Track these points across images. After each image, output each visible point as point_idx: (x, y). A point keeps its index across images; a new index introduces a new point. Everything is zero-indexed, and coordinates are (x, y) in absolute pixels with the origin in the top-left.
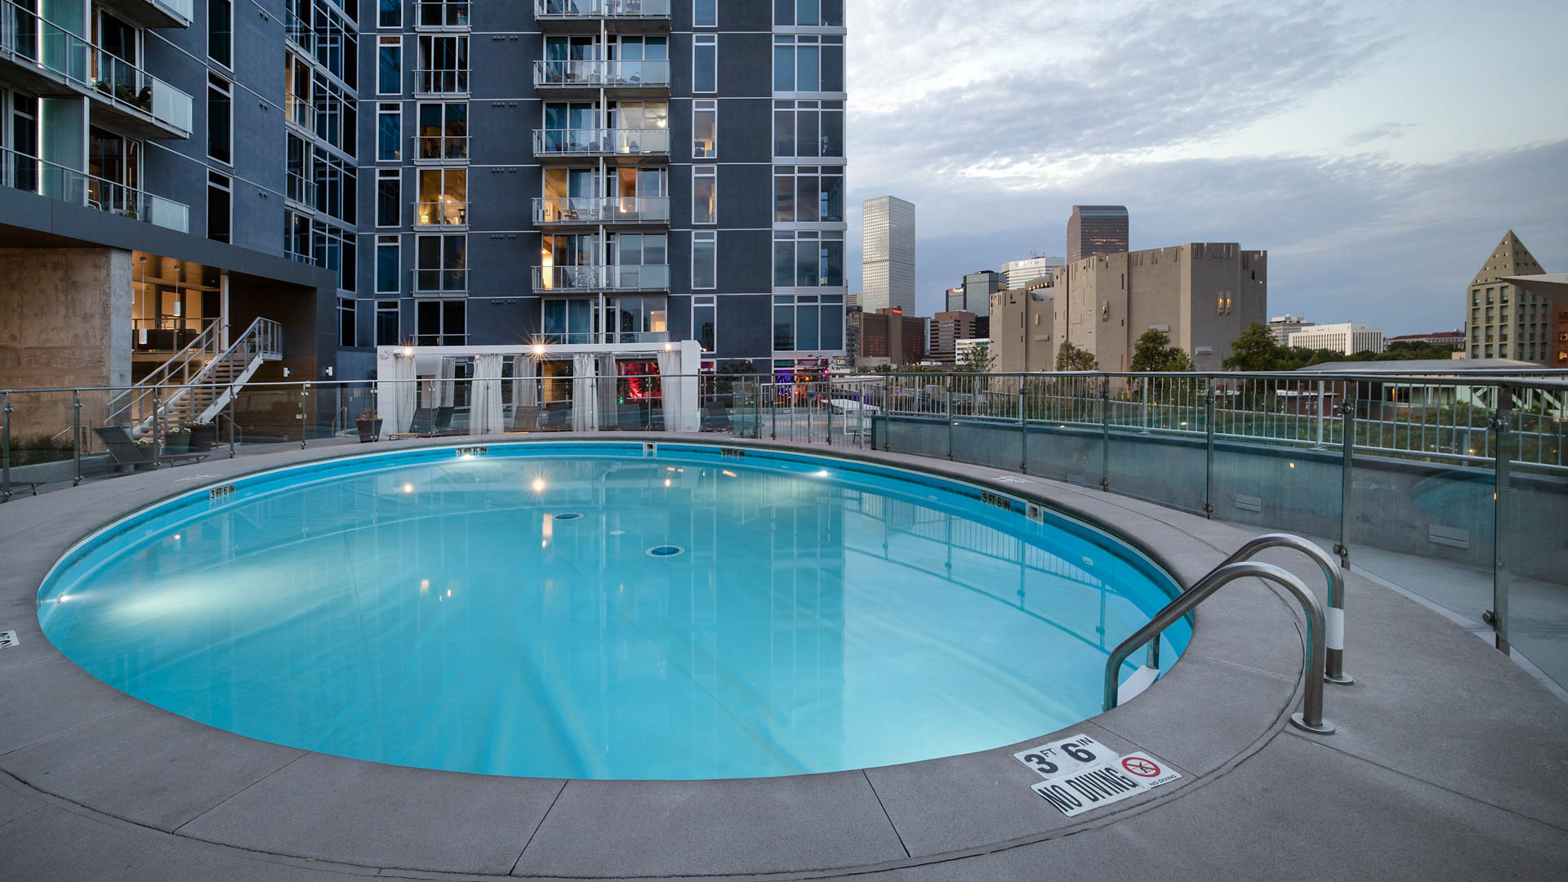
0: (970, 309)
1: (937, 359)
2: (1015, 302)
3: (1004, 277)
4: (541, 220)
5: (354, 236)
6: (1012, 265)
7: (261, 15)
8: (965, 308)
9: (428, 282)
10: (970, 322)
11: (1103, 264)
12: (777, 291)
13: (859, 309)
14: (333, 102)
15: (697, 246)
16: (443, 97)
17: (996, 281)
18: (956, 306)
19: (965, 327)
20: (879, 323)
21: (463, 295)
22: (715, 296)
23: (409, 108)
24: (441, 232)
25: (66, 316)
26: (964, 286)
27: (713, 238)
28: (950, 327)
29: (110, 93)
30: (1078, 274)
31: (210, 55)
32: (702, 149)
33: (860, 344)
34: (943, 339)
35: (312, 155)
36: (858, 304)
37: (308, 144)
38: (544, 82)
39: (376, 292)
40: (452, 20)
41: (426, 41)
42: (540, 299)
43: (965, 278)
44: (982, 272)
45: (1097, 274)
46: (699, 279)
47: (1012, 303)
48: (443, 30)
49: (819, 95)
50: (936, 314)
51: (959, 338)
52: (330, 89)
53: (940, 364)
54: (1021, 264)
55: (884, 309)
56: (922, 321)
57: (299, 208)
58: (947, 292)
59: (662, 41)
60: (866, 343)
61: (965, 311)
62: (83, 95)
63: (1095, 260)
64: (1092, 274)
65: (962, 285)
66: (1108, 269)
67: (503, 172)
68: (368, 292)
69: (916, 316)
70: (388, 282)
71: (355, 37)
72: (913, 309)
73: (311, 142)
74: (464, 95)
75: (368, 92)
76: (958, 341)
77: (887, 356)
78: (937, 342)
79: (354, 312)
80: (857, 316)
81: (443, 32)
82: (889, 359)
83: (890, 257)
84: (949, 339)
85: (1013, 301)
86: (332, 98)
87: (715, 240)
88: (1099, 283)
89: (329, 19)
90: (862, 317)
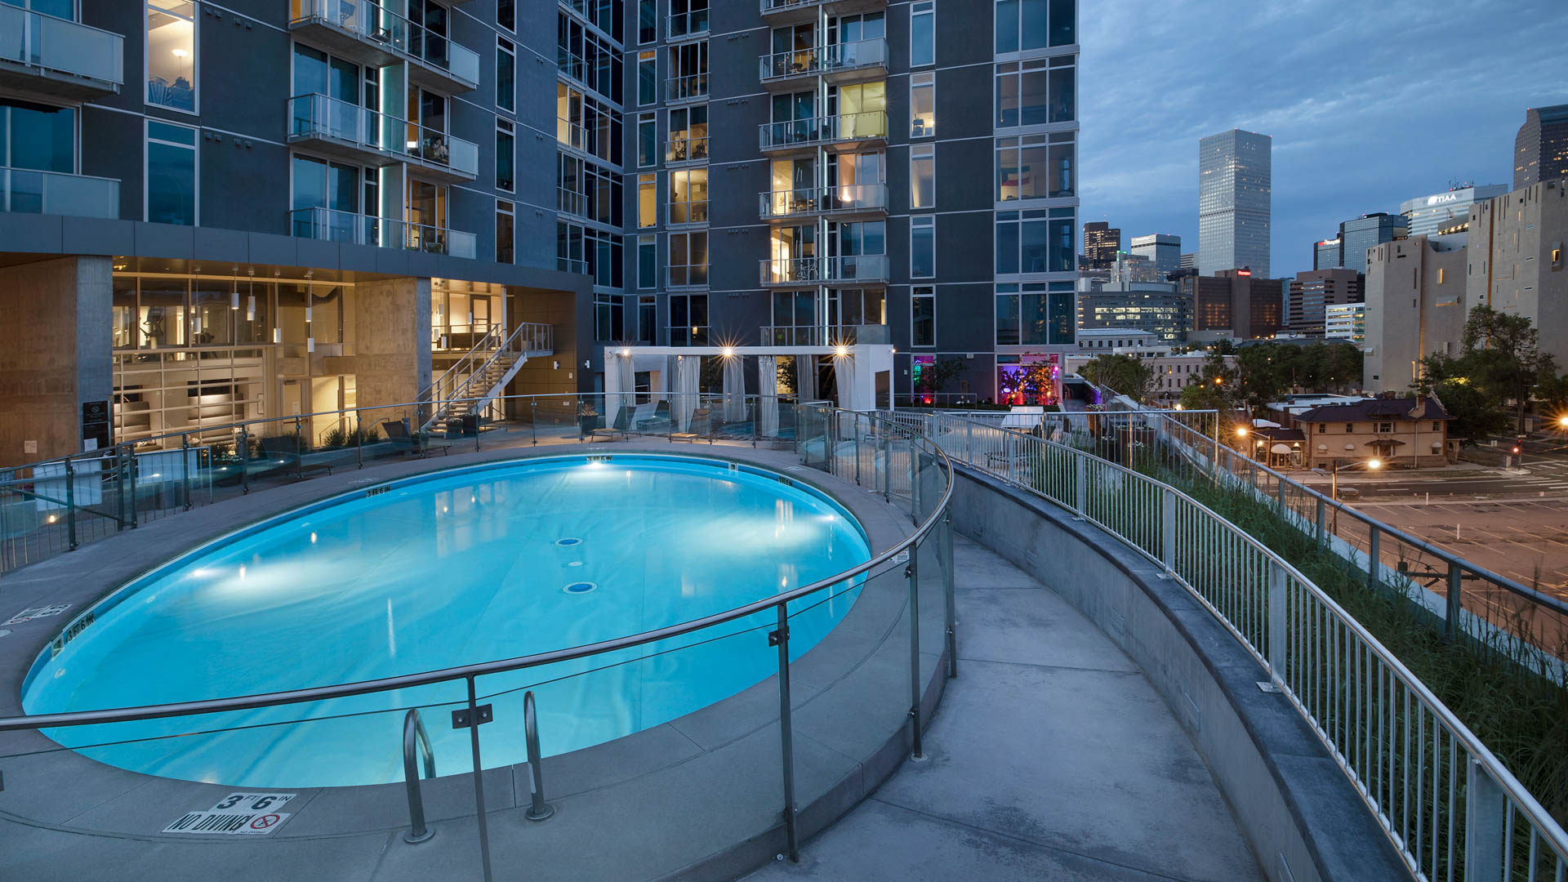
0: (1348, 266)
1: (1298, 330)
2: (1404, 256)
3: (1404, 221)
4: (767, 214)
5: (621, 237)
6: (1417, 202)
7: (538, 61)
8: (1342, 263)
9: (678, 277)
10: (1349, 282)
11: (1555, 193)
12: (1000, 278)
13: (1195, 272)
14: (602, 119)
15: (915, 232)
16: (688, 101)
17: (1391, 227)
18: (1329, 263)
19: (1341, 288)
20: (1222, 286)
21: (705, 289)
22: (934, 286)
23: (663, 114)
24: (687, 230)
25: (393, 331)
26: (1340, 236)
27: (931, 223)
28: (1319, 289)
29: (420, 156)
30: (1509, 211)
31: (498, 105)
32: (921, 126)
33: (1194, 315)
34: (1308, 306)
35: (584, 171)
36: (1195, 266)
37: (580, 161)
38: (772, 76)
39: (638, 288)
40: (695, 28)
41: (675, 50)
42: (770, 292)
43: (1342, 226)
44: (1368, 216)
45: (1542, 208)
46: (918, 268)
47: (1399, 257)
48: (688, 38)
49: (1048, 52)
50: (1298, 274)
51: (1332, 303)
52: (599, 109)
53: (1303, 336)
54: (1433, 200)
55: (1226, 272)
56: (1279, 284)
57: (572, 218)
58: (1316, 245)
59: (879, 15)
60: (1203, 313)
61: (1341, 268)
62: (402, 162)
63: (1540, 189)
64: (1534, 209)
65: (1339, 236)
66: (1563, 198)
67: (737, 168)
68: (632, 289)
69: (1271, 278)
70: (647, 279)
71: (621, 58)
72: (1267, 270)
73: (582, 159)
74: (706, 97)
75: (631, 107)
76: (1329, 307)
77: (1230, 328)
78: (1301, 309)
79: (621, 307)
80: (1190, 281)
81: (688, 40)
82: (1232, 332)
83: (1236, 206)
84: (1318, 305)
85: (1401, 254)
86: (600, 115)
87: (933, 226)
88: (1547, 223)
89: (598, 47)
90: (1197, 282)
